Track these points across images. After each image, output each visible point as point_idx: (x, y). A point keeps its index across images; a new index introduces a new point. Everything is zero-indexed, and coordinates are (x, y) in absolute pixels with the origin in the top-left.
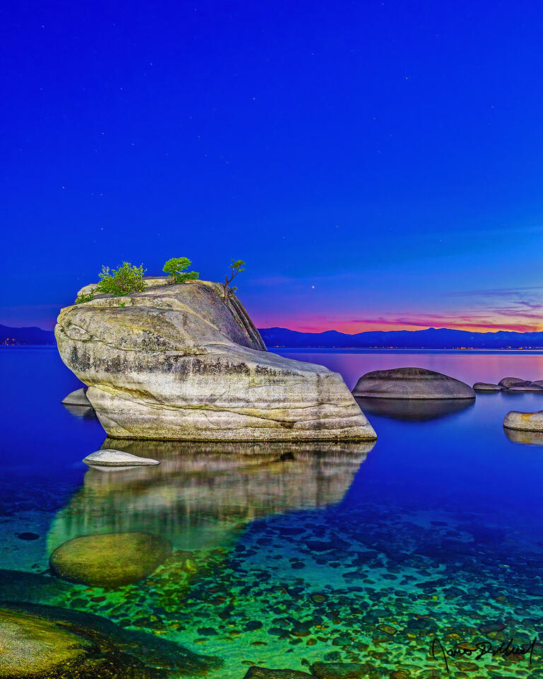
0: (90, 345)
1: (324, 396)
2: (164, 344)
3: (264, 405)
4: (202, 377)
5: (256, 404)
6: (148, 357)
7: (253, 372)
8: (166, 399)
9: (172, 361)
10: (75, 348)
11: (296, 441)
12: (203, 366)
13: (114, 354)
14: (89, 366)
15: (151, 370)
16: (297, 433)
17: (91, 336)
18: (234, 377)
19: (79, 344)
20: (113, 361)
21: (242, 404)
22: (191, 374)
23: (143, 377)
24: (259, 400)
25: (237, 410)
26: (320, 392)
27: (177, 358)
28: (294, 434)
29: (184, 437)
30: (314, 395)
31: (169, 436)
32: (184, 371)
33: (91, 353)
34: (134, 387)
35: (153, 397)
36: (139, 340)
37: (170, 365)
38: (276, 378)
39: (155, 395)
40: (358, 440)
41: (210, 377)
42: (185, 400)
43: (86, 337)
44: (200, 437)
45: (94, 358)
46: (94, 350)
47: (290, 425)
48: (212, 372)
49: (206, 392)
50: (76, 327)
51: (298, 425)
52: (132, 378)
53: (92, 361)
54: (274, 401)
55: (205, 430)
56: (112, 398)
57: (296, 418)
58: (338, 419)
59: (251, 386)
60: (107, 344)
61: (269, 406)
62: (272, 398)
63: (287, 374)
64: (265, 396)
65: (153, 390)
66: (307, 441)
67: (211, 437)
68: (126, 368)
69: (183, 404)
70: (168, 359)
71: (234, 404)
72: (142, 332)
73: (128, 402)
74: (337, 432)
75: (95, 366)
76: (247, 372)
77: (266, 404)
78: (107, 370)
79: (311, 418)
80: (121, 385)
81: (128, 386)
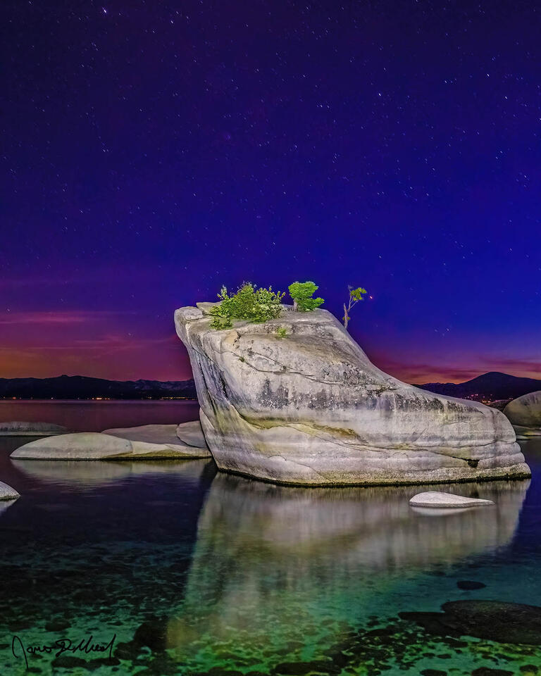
0: (285, 377)
1: (499, 432)
2: (364, 377)
3: (455, 443)
4: (405, 414)
5: (449, 442)
6: (353, 392)
7: (446, 408)
8: (371, 438)
9: (375, 396)
10: (268, 382)
11: (480, 480)
12: (405, 401)
13: (318, 388)
14: (287, 402)
15: (357, 405)
16: (480, 472)
17: (285, 367)
18: (432, 413)
19: (272, 377)
20: (318, 395)
21: (438, 442)
22: (395, 410)
23: (349, 414)
24: (451, 438)
25: (435, 448)
26: (496, 429)
27: (378, 392)
28: (478, 473)
29: (386, 480)
30: (491, 432)
31: (371, 480)
32: (388, 407)
33: (290, 387)
34: (338, 426)
35: (357, 436)
36: (341, 373)
37: (375, 401)
38: (463, 414)
39: (360, 434)
40: (521, 478)
41: (413, 414)
42: (390, 439)
43: (278, 368)
44: (402, 480)
45: (294, 393)
46: (293, 383)
47: (474, 464)
48: (413, 407)
49: (410, 430)
50: (263, 357)
51: (480, 463)
52: (338, 415)
53: (290, 396)
54: (463, 439)
55: (408, 472)
56: (311, 440)
57: (481, 456)
58: (508, 457)
59: (447, 422)
60: (306, 376)
61: (459, 444)
62: (462, 435)
63: (470, 410)
64: (456, 433)
65: (359, 428)
66: (487, 480)
67: (413, 480)
68: (332, 404)
69: (387, 443)
70: (370, 393)
71: (432, 443)
72: (341, 364)
73: (329, 444)
74: (507, 469)
75: (295, 402)
76: (442, 407)
77: (457, 442)
78: (311, 407)
79: (490, 455)
80: (324, 423)
81: (332, 425)
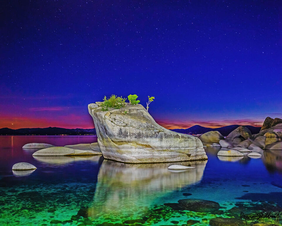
0: (127, 128)
1: (198, 145)
2: (153, 127)
4: (167, 139)
5: (181, 149)
6: (149, 132)
7: (180, 137)
8: (156, 148)
9: (157, 134)
10: (121, 129)
11: (191, 161)
12: (167, 135)
13: (138, 131)
14: (127, 136)
15: (151, 137)
17: (126, 124)
18: (176, 139)
19: (122, 128)
20: (138, 134)
21: (178, 149)
22: (164, 138)
23: (148, 140)
24: (182, 147)
25: (177, 151)
27: (158, 132)
28: (191, 158)
29: (160, 161)
30: (195, 145)
31: (155, 161)
32: (161, 138)
33: (128, 131)
34: (145, 144)
35: (151, 147)
36: (146, 126)
37: (157, 135)
38: (186, 139)
39: (152, 146)
40: (205, 160)
41: (170, 139)
43: (124, 125)
44: (166, 161)
45: (130, 133)
46: (129, 130)
47: (189, 155)
48: (170, 137)
49: (169, 145)
50: (119, 121)
51: (191, 155)
52: (145, 140)
53: (128, 134)
54: (186, 147)
55: (168, 158)
56: (136, 148)
57: (191, 153)
58: (200, 153)
59: (181, 142)
60: (134, 127)
63: (189, 138)
64: (184, 145)
65: (152, 144)
66: (194, 160)
67: (169, 161)
68: (143, 136)
69: (161, 149)
70: (155, 133)
71: (176, 149)
72: (146, 123)
73: (141, 150)
74: (200, 157)
75: (130, 136)
77: (184, 148)
78: (136, 137)
79: (195, 153)
80: (140, 143)
81: (143, 143)
